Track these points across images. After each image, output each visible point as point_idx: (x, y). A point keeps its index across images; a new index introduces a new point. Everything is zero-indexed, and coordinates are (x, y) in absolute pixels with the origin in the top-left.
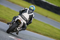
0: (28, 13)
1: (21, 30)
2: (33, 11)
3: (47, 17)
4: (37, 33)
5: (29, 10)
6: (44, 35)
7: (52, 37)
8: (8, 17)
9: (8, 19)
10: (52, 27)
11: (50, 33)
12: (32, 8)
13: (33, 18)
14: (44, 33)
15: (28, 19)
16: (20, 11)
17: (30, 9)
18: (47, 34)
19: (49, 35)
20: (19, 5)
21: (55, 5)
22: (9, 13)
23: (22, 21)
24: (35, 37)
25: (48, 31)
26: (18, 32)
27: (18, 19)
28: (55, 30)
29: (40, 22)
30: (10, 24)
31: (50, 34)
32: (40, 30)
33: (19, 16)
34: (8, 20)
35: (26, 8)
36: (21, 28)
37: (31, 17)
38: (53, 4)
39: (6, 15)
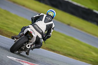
0: (45, 22)
1: (33, 48)
2: (52, 18)
3: (69, 25)
4: (54, 51)
5: (46, 17)
6: (65, 54)
7: (77, 57)
8: (6, 26)
9: (6, 28)
11: (75, 51)
12: (51, 14)
13: (53, 29)
14: (65, 51)
16: (32, 19)
17: (48, 15)
18: (69, 53)
19: (73, 54)
20: (24, 6)
21: (83, 6)
22: (7, 19)
24: (50, 59)
25: (71, 48)
26: (29, 51)
27: (28, 31)
28: (82, 46)
29: (58, 33)
31: (74, 52)
32: (58, 46)
33: (30, 26)
34: (6, 31)
35: (42, 14)
37: (49, 28)
38: (79, 5)
39: (3, 23)
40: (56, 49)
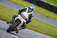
3: (48, 17)
5: (28, 9)
6: (45, 34)
10: (53, 27)
11: (51, 32)
12: (31, 7)
15: (27, 18)
18: (48, 33)
19: (50, 34)
23: (22, 20)
26: (18, 31)
30: (10, 23)
32: (41, 29)
36: (21, 27)
38: (54, 5)
40: (41, 31)
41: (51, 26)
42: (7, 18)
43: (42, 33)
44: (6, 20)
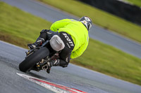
6: (100, 71)
7: (118, 75)
10: (119, 52)
11: (115, 66)
14: (101, 66)
18: (106, 68)
19: (112, 70)
25: (109, 62)
31: (113, 68)
32: (90, 59)
41: (115, 50)
42: (5, 31)
43: (91, 67)
44: (4, 36)
